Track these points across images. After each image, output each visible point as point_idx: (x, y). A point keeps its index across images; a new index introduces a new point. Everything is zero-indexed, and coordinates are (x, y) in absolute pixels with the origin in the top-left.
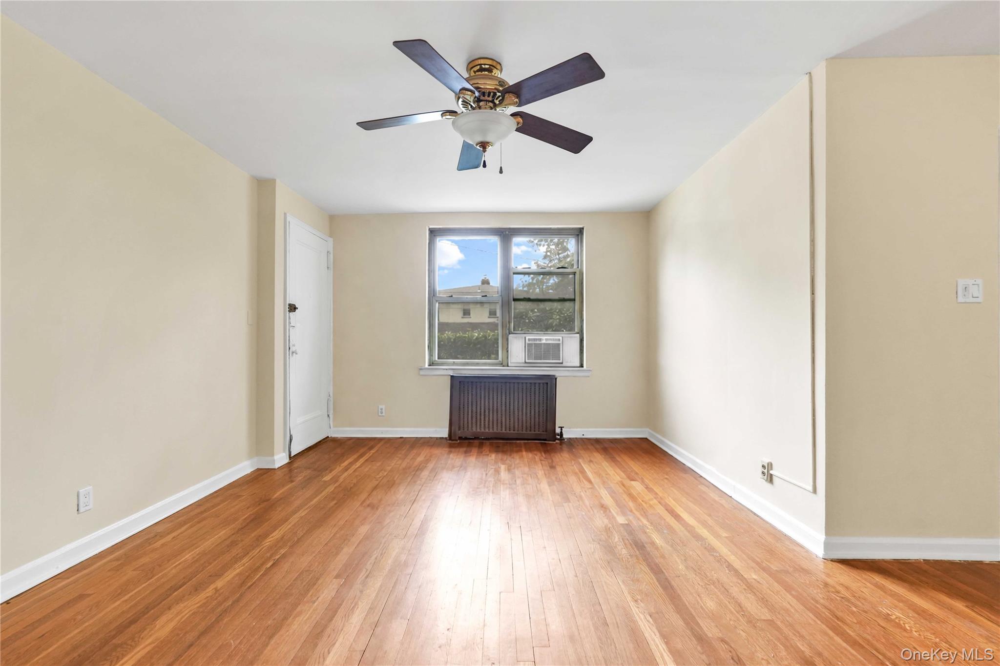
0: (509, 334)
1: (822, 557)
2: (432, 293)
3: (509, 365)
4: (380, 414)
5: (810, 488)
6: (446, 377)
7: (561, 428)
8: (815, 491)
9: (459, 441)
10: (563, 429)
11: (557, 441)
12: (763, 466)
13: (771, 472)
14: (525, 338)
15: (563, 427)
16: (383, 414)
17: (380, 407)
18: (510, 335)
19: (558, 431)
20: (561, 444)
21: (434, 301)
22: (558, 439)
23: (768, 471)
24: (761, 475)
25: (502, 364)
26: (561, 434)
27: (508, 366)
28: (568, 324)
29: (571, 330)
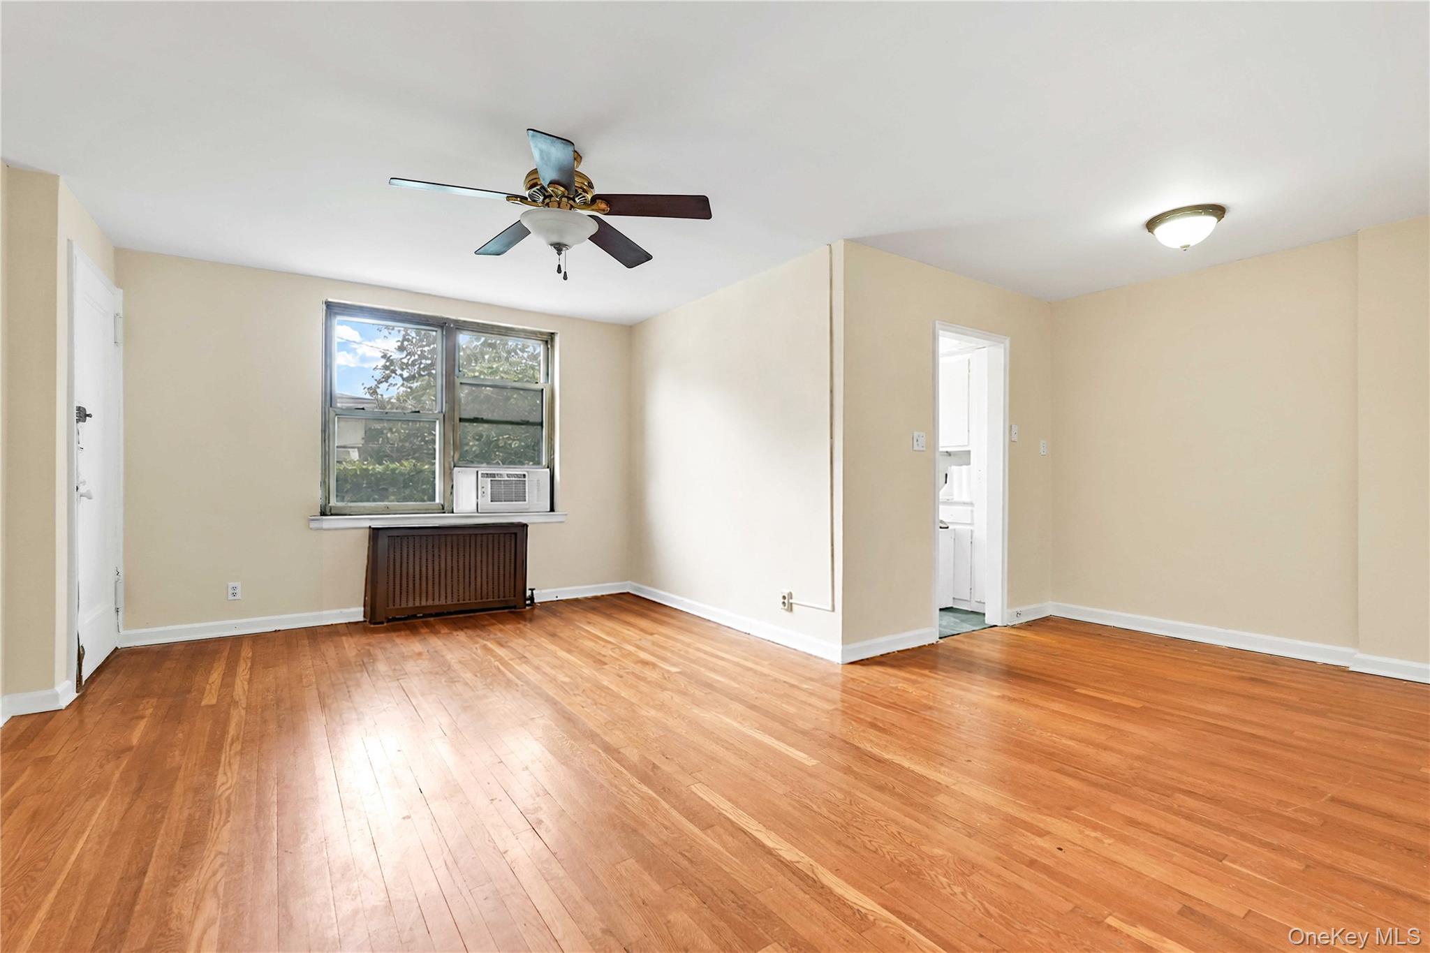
0: (454, 467)
1: (841, 663)
2: (329, 398)
3: (455, 511)
4: (231, 597)
5: (830, 608)
6: (361, 532)
7: (532, 590)
8: (833, 610)
9: (385, 624)
10: (534, 591)
11: (527, 608)
12: (784, 597)
13: (791, 601)
14: (477, 472)
15: (534, 589)
16: (239, 596)
17: (231, 584)
18: (456, 468)
19: (528, 593)
20: (533, 609)
21: (332, 414)
22: (528, 605)
23: (788, 601)
24: (782, 606)
25: (443, 509)
26: (532, 598)
27: (453, 512)
28: (530, 454)
29: (538, 463)
